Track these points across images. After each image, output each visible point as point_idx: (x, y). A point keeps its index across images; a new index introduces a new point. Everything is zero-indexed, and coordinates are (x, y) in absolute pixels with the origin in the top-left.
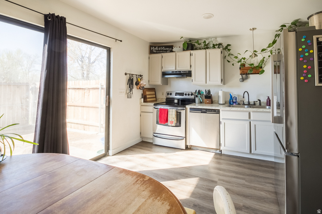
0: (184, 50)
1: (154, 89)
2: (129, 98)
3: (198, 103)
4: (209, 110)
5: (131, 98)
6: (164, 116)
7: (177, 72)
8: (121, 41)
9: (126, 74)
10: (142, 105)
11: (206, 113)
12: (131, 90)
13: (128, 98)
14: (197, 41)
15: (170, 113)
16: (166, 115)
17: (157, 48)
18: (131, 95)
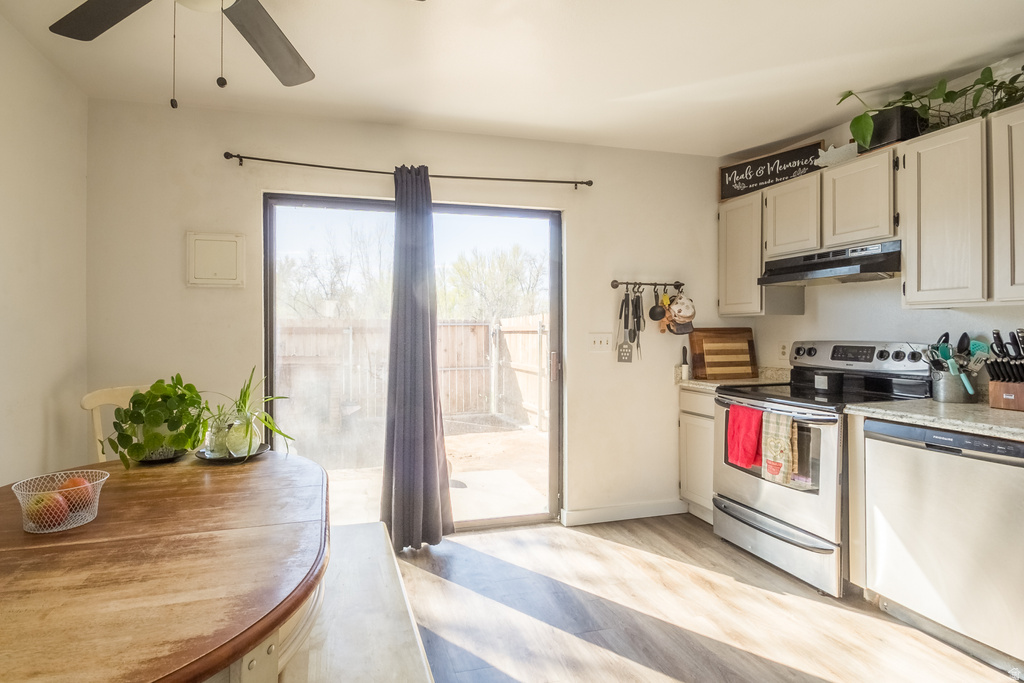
0: (862, 151)
1: (749, 330)
2: (625, 361)
3: (947, 401)
4: (977, 443)
5: (629, 360)
6: (746, 435)
7: (826, 255)
8: (590, 183)
9: (615, 285)
10: (684, 389)
11: (957, 452)
12: (634, 335)
13: (620, 359)
14: (938, 84)
15: (767, 427)
16: (753, 435)
17: (748, 174)
18: (631, 353)
